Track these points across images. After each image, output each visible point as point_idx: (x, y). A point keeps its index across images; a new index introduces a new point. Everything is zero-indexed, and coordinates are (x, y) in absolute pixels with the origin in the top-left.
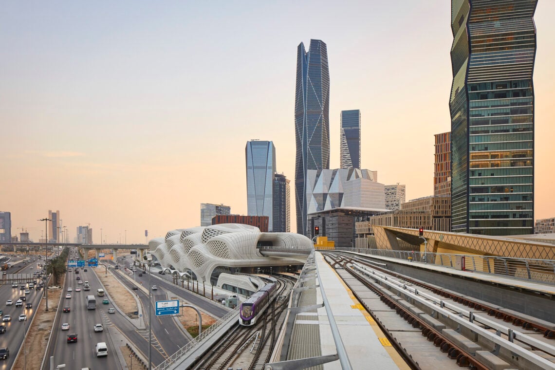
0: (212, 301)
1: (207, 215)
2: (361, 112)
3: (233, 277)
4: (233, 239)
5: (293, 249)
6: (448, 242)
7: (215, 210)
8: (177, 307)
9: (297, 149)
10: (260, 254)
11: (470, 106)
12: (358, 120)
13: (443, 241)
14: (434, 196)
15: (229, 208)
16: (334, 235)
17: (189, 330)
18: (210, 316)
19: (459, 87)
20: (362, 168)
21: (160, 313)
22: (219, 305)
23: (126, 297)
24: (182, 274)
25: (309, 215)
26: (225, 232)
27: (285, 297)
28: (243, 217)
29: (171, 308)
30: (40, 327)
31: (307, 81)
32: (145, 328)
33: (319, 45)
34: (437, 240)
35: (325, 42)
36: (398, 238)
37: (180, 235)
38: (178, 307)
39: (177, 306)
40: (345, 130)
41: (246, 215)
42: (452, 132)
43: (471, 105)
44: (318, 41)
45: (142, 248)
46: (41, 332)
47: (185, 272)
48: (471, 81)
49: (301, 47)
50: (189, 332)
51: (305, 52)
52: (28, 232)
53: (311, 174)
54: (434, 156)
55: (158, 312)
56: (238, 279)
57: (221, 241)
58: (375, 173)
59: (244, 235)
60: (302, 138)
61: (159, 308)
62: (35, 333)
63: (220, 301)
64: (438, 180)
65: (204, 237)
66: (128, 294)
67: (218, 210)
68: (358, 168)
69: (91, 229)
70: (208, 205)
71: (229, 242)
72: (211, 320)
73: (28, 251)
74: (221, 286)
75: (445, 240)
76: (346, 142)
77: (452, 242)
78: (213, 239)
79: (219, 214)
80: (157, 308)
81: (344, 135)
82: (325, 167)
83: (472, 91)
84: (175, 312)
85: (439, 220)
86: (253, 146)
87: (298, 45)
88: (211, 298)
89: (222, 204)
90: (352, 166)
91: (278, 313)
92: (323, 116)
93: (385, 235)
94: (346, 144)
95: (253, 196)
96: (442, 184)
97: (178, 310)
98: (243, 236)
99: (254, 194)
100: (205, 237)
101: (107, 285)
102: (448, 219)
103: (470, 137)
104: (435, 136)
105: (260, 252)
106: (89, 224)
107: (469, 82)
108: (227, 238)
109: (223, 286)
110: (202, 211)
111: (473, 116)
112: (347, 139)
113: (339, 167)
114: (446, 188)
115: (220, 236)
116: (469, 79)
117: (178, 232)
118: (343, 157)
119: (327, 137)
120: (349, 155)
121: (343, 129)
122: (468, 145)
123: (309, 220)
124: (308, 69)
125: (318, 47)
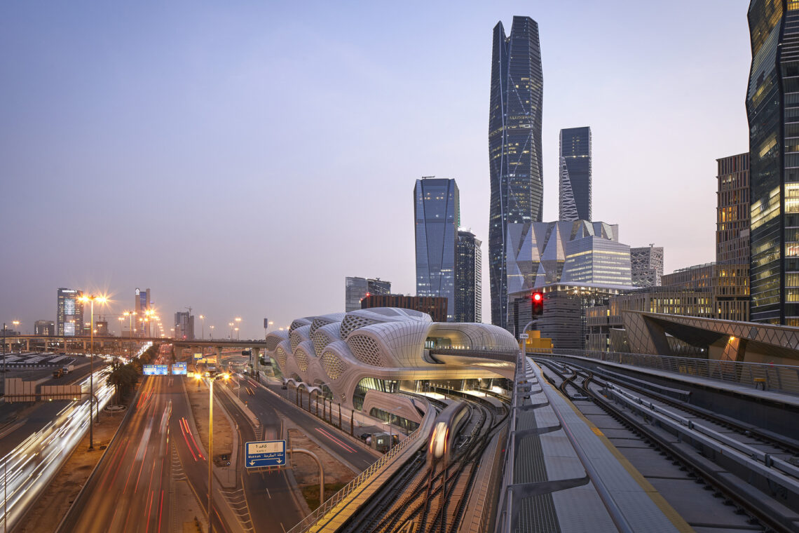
0: (351, 437)
1: (355, 296)
2: (592, 130)
3: (386, 398)
4: (387, 332)
5: (483, 351)
6: (766, 341)
7: (367, 288)
8: (281, 453)
9: (492, 191)
10: (429, 357)
11: (785, 103)
12: (588, 142)
13: (757, 339)
14: (717, 262)
15: (388, 285)
16: (551, 328)
17: (306, 493)
18: (344, 466)
19: (764, 72)
20: (593, 221)
21: (252, 464)
22: (360, 444)
23: (220, 427)
24: (311, 389)
25: (510, 294)
26: (377, 322)
27: (469, 438)
28: (409, 298)
29: (273, 454)
30: (71, 479)
31: (508, 83)
32: (234, 486)
33: (527, 25)
34: (745, 336)
35: (536, 21)
36: (667, 335)
37: (310, 326)
38: (283, 453)
39: (282, 451)
40: (566, 160)
41: (413, 294)
42: (750, 152)
43: (786, 101)
44: (524, 18)
45: (257, 345)
46: (67, 488)
47: (316, 386)
48: (787, 59)
49: (498, 29)
50: (305, 497)
51: (505, 36)
52: (107, 320)
53: (513, 230)
54: (717, 195)
55: (249, 460)
56: (395, 400)
57: (369, 336)
58: (615, 227)
59: (404, 326)
60: (499, 172)
61: (252, 455)
62: (59, 489)
63: (364, 438)
64: (723, 236)
65: (343, 330)
66: (223, 422)
67: (372, 287)
68: (588, 220)
69: (193, 317)
70: (356, 280)
71: (380, 338)
72: (343, 474)
73: (102, 348)
74: (369, 411)
75: (761, 337)
76: (568, 179)
77: (775, 342)
78: (356, 332)
79: (374, 294)
80: (248, 455)
81: (565, 168)
82: (536, 220)
83: (788, 76)
84: (279, 462)
85: (728, 303)
86: (425, 187)
87: (494, 27)
88: (350, 433)
89: (378, 279)
90: (578, 218)
91: (454, 474)
92: (532, 137)
93: (645, 328)
94: (569, 183)
95: (424, 266)
96: (730, 242)
97: (283, 458)
98: (403, 328)
99: (427, 262)
100: (346, 329)
101: (196, 406)
102: (743, 302)
103: (785, 158)
104: (719, 160)
105: (430, 355)
106: (190, 309)
107: (783, 60)
108: (378, 331)
109: (372, 411)
110: (348, 290)
111: (791, 120)
112: (571, 174)
113: (557, 219)
114: (737, 249)
115: (368, 327)
116: (784, 55)
117: (308, 321)
118: (563, 202)
119: (538, 172)
120: (573, 199)
121: (563, 158)
122: (782, 170)
123: (510, 304)
124: (510, 64)
125: (526, 27)
